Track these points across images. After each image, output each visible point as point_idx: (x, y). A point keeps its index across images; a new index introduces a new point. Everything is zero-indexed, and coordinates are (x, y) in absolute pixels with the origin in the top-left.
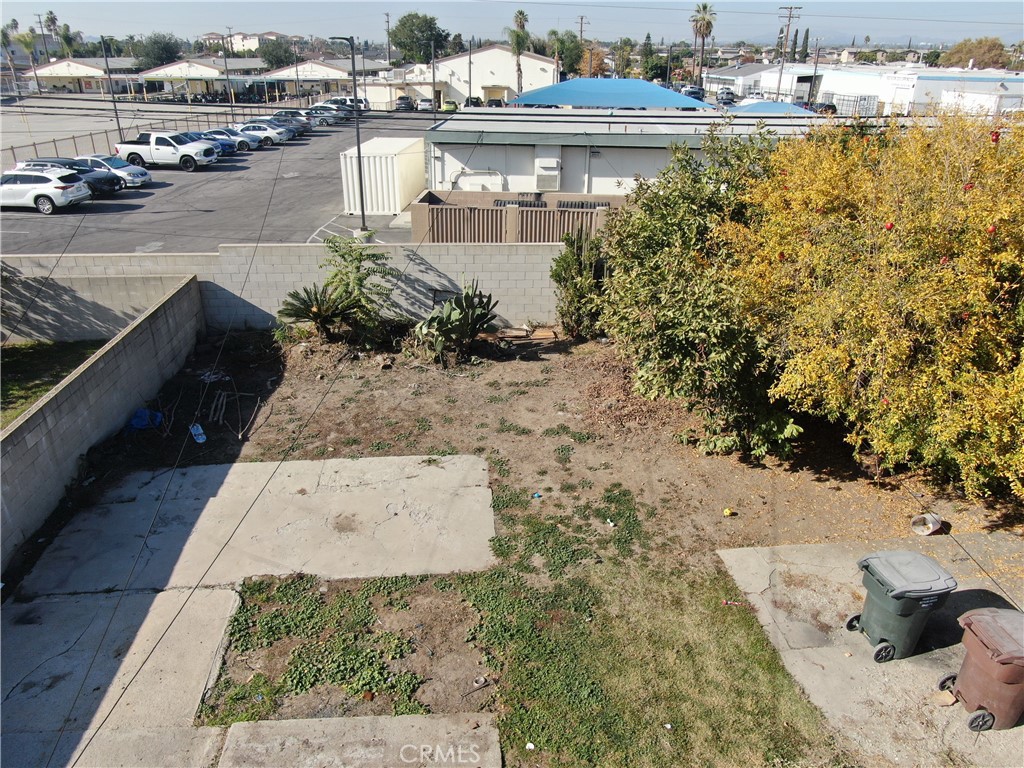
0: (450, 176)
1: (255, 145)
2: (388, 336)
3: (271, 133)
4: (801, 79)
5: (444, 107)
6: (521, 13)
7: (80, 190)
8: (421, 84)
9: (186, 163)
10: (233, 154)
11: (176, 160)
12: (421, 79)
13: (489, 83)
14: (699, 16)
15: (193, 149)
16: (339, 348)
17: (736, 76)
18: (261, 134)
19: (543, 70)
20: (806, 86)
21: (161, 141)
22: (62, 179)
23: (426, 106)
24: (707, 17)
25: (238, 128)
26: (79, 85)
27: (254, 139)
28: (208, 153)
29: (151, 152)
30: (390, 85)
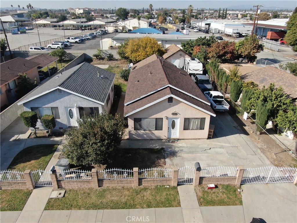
0: (115, 44)
1: (86, 39)
2: (103, 59)
3: (89, 37)
4: (206, 24)
5: (124, 31)
6: (151, 5)
7: (63, 46)
8: (119, 26)
9: (76, 42)
10: (83, 41)
11: (74, 42)
12: (120, 25)
13: (134, 26)
14: (190, 8)
15: (77, 40)
16: (98, 60)
17: (197, 23)
18: (88, 37)
19: (145, 23)
20: (208, 26)
21: (72, 39)
22: (61, 44)
23: (120, 31)
24: (192, 8)
25: (83, 36)
26: (45, 26)
27: (86, 38)
28: (79, 41)
29: (71, 41)
30: (113, 26)
